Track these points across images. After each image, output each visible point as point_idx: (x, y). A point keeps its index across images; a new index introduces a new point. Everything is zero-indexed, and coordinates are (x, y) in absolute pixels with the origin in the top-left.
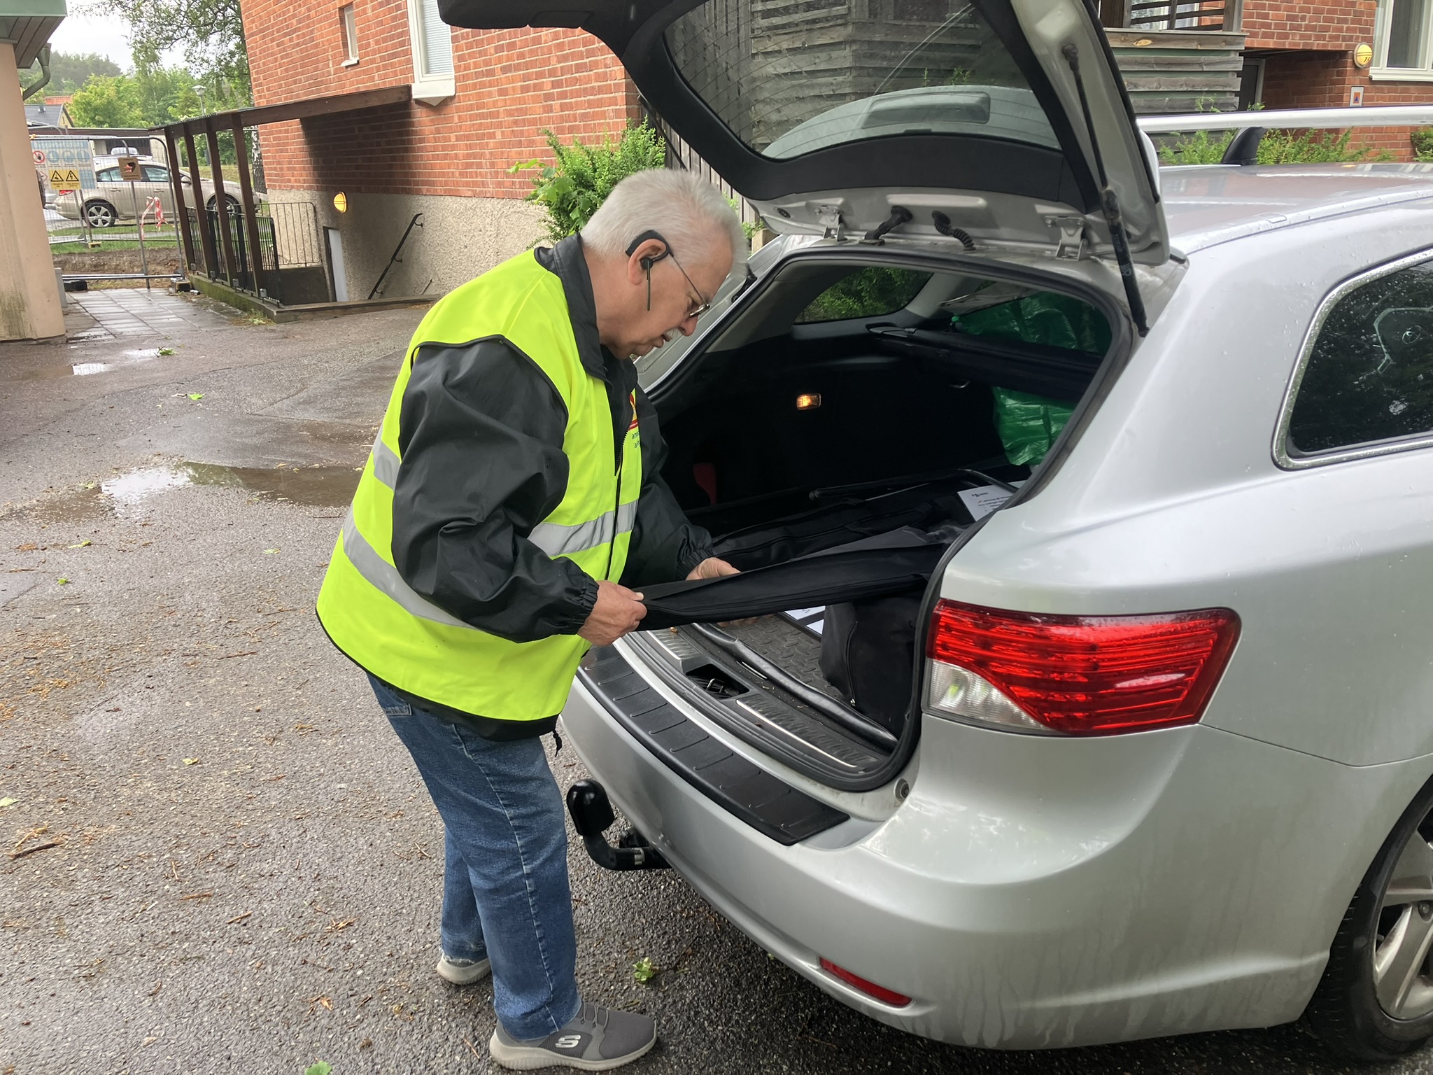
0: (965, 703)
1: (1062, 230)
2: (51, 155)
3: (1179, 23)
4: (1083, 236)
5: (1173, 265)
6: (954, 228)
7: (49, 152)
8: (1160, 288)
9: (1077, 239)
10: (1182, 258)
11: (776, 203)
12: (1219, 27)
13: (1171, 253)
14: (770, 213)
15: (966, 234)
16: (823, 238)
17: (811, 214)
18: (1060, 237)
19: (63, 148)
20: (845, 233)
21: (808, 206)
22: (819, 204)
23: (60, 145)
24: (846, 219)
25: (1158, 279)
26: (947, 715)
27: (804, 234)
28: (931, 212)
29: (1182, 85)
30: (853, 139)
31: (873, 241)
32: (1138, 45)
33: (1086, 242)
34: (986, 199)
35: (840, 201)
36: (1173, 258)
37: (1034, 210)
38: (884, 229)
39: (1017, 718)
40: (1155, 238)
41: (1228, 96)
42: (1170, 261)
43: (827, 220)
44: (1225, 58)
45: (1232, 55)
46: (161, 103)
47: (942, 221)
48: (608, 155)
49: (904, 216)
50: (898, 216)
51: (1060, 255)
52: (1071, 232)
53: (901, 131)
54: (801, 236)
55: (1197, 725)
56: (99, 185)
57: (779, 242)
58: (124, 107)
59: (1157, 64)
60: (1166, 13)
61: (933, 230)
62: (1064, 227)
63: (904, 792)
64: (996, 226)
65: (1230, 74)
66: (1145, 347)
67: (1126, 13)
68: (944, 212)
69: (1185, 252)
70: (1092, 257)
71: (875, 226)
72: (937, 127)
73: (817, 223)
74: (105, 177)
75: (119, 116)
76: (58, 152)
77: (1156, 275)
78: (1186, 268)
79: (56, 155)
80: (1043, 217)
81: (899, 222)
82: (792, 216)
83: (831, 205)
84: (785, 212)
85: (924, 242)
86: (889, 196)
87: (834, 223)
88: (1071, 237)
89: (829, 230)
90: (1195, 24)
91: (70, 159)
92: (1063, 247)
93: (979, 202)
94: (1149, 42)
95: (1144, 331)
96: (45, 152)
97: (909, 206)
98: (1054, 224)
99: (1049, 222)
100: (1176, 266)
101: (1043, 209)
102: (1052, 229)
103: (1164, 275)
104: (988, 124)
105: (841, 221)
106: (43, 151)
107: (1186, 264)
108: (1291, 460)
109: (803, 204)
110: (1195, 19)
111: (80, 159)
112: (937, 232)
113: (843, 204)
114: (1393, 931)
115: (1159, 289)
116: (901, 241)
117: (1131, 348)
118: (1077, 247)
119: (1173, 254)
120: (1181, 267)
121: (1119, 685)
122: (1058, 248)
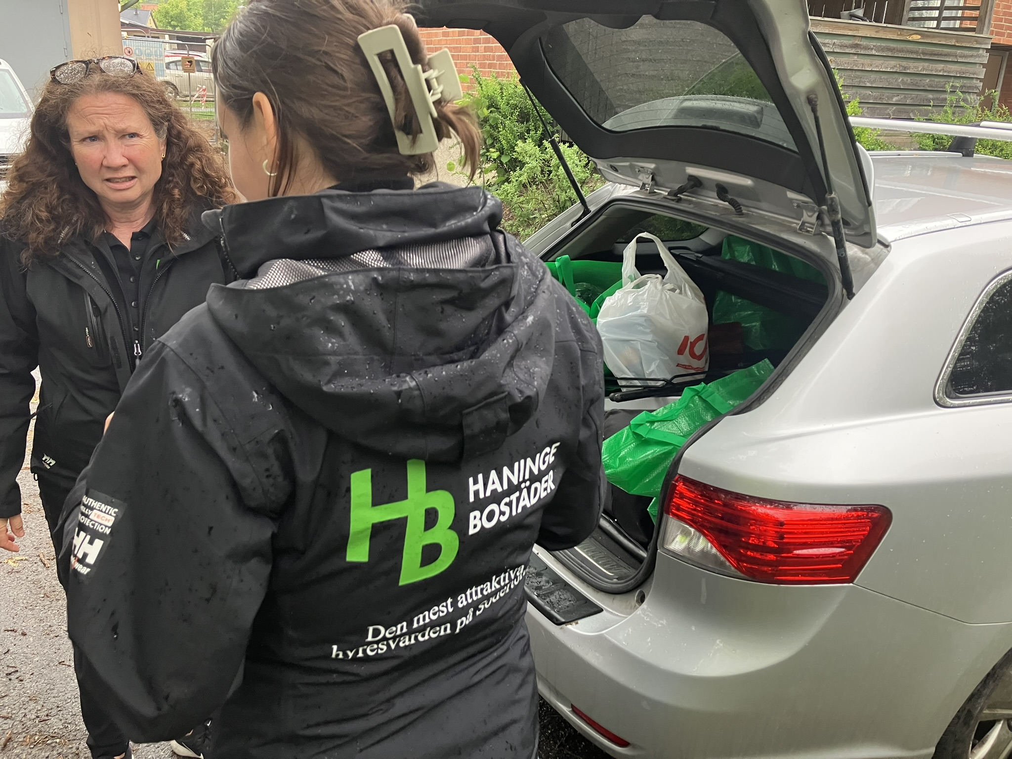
0: (688, 549)
1: (804, 211)
2: (137, 51)
3: (944, 24)
4: (818, 218)
5: (879, 248)
6: (730, 197)
7: (136, 49)
8: (868, 263)
9: (813, 219)
10: (887, 244)
11: (609, 161)
12: (973, 30)
13: (878, 237)
14: (604, 167)
15: (738, 203)
16: (638, 189)
17: (634, 172)
18: (802, 216)
19: (145, 47)
20: (655, 187)
21: (632, 167)
22: (638, 166)
23: (144, 44)
24: (657, 178)
25: (867, 256)
26: (674, 554)
27: (626, 184)
28: (716, 183)
29: (940, 71)
30: (665, 124)
31: (673, 198)
32: (910, 39)
33: (820, 223)
34: (752, 180)
35: (653, 166)
36: (880, 242)
37: (786, 195)
38: (681, 190)
39: (722, 564)
40: (867, 230)
41: (974, 81)
42: (878, 245)
43: (643, 177)
44: (974, 53)
45: (981, 52)
46: (216, 16)
47: (722, 190)
48: (513, 87)
49: (696, 184)
50: (692, 183)
51: (800, 229)
52: (810, 214)
53: (700, 125)
54: (625, 185)
55: (851, 584)
56: (168, 71)
57: (609, 187)
58: (192, 16)
59: (924, 53)
60: (937, 15)
61: (715, 195)
62: (806, 210)
63: (642, 599)
64: (759, 201)
65: (978, 65)
66: (852, 305)
67: (905, 13)
68: (725, 186)
69: (889, 240)
70: (823, 233)
71: (677, 186)
72: (725, 125)
73: (636, 178)
74: (172, 66)
75: (187, 23)
76: (142, 48)
77: (867, 254)
78: (889, 252)
79: (140, 51)
80: (791, 200)
81: (692, 187)
82: (619, 171)
83: (647, 168)
84: (615, 168)
85: (709, 203)
86: (687, 168)
87: (649, 180)
88: (810, 218)
89: (644, 185)
90: (957, 26)
91: (150, 55)
92: (803, 223)
93: (748, 182)
94: (920, 37)
95: (851, 295)
96: (134, 48)
97: (700, 177)
98: (798, 206)
99: (795, 205)
100: (882, 249)
101: (791, 195)
102: (798, 210)
103: (872, 255)
104: (760, 129)
105: (653, 179)
106: (132, 48)
107: (889, 248)
108: (948, 400)
109: (627, 164)
110: (958, 22)
111: (156, 55)
112: (717, 197)
113: (655, 169)
114: (987, 737)
115: (866, 264)
116: (694, 199)
117: (841, 307)
118: (814, 225)
119: (880, 239)
120: (885, 250)
121: (795, 552)
122: (800, 223)
